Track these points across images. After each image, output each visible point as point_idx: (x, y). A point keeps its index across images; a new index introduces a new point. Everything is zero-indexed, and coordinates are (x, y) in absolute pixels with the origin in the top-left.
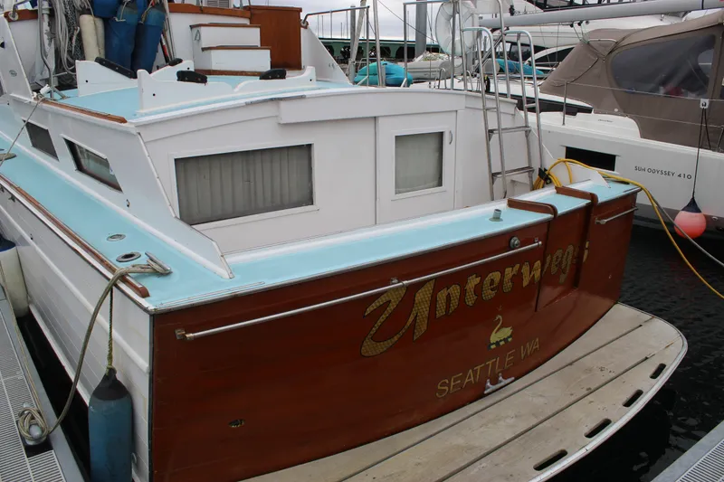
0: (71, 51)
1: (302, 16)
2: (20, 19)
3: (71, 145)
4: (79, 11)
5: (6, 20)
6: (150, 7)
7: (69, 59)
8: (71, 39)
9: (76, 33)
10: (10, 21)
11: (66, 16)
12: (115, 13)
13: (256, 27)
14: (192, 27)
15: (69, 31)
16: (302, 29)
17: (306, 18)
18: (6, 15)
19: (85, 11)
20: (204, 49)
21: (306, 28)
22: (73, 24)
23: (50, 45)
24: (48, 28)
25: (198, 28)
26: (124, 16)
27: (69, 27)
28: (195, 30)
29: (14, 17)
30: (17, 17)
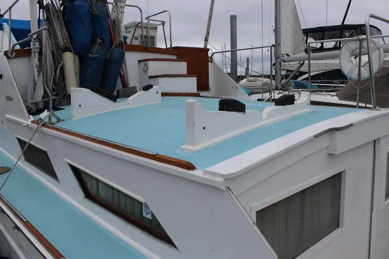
0: (55, 80)
1: (210, 54)
2: (16, 57)
3: (76, 172)
4: (61, 49)
5: (5, 58)
6: (113, 46)
7: (54, 87)
8: (55, 71)
9: (60, 66)
10: (8, 58)
11: (52, 53)
12: (89, 51)
13: (184, 61)
14: (140, 61)
15: (54, 65)
16: (209, 63)
17: (212, 55)
18: (6, 53)
19: (67, 49)
20: (150, 77)
21: (211, 62)
22: (57, 59)
23: (39, 75)
24: (38, 63)
25: (147, 62)
26: (96, 52)
27: (54, 61)
28: (143, 64)
29: (12, 54)
30: (14, 55)
